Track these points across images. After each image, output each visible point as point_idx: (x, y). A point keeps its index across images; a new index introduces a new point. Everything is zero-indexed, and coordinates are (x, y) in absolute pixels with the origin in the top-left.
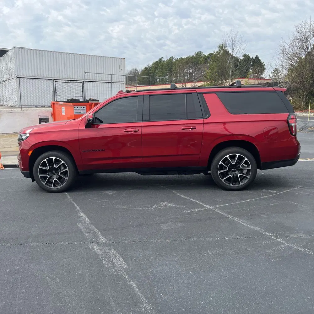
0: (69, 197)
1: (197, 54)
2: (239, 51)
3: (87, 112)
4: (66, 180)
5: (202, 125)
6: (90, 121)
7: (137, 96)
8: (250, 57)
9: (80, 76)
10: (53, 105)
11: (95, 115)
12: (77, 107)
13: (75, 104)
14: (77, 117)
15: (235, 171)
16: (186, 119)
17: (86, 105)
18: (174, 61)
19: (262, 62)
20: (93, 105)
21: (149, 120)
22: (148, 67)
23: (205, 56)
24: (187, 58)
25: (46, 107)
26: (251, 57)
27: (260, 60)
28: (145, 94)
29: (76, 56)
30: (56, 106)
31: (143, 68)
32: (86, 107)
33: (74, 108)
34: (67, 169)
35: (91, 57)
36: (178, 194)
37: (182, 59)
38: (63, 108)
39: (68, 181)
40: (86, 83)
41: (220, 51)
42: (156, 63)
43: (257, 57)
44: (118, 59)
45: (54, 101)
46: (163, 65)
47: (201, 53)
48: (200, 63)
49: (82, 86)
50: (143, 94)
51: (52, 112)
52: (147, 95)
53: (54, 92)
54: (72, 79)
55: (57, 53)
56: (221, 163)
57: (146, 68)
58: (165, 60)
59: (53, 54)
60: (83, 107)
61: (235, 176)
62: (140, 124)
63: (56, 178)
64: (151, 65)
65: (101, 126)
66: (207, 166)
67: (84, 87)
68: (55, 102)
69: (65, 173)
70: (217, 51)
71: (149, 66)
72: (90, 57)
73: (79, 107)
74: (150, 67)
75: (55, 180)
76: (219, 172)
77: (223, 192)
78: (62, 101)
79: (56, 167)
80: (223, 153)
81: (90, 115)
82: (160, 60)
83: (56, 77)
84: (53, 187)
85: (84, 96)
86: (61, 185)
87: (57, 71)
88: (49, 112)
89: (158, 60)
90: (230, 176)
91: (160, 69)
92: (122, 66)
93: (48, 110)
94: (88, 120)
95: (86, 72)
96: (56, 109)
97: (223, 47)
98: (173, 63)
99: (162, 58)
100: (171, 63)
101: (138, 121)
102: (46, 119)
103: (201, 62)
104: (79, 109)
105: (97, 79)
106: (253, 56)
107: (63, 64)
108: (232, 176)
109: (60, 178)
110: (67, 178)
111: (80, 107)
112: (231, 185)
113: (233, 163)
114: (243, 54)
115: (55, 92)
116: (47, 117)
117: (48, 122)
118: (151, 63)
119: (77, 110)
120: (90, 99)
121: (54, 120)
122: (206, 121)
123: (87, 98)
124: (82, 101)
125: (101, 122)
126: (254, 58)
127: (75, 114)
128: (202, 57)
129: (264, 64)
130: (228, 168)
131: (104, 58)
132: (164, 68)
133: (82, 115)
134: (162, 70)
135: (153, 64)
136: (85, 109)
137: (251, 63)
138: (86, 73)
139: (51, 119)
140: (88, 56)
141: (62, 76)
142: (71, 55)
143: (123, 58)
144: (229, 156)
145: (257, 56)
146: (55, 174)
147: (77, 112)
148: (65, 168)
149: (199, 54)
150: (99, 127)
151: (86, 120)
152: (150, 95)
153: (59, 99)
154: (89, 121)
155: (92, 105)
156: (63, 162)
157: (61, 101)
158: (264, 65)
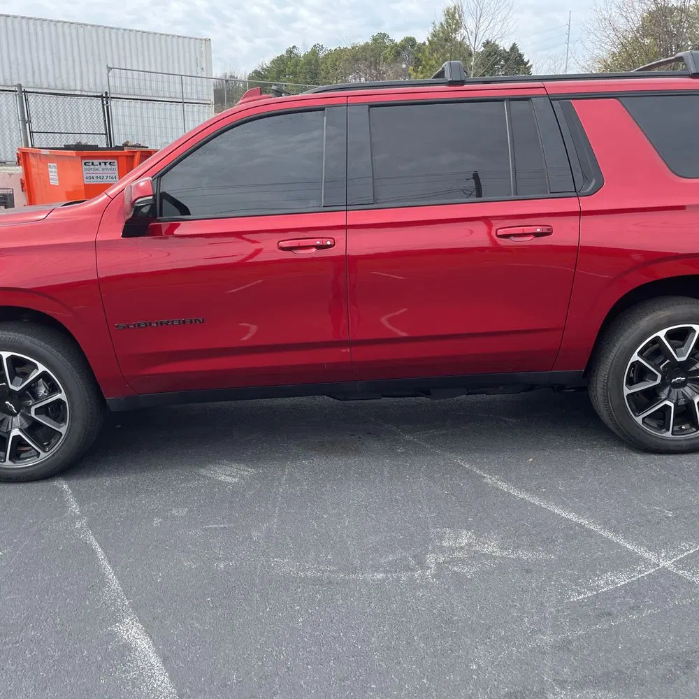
0: (74, 508)
1: (375, 40)
2: (491, 25)
3: (120, 179)
4: (61, 434)
5: (573, 220)
6: (145, 210)
7: (322, 109)
8: (498, 48)
9: (95, 84)
10: (23, 158)
11: (159, 186)
12: (91, 161)
13: (85, 153)
14: (93, 190)
15: (682, 384)
16: (513, 196)
17: (116, 157)
18: (322, 54)
19: (526, 60)
20: (137, 156)
21: (374, 203)
22: (263, 69)
23: (396, 45)
24: (353, 48)
25: (9, 165)
26: (501, 48)
27: (521, 56)
28: (350, 100)
29: (81, 30)
30: (33, 161)
31: (250, 71)
32: (116, 164)
33: (85, 167)
34: (62, 396)
35: (123, 35)
36: (489, 479)
37: (340, 52)
38: (52, 165)
39: (66, 440)
40: (113, 102)
41: (448, 22)
42: (280, 59)
43: (514, 48)
44: (192, 41)
45: (27, 145)
46: (296, 65)
47: (384, 36)
48: (384, 61)
49: (103, 105)
50: (344, 100)
51: (24, 178)
52: (363, 104)
53: (24, 122)
54: (76, 90)
55: (31, 22)
56: (635, 357)
57: (256, 72)
58: (301, 52)
59: (20, 23)
60: (110, 164)
61: (682, 402)
62: (339, 219)
63: (20, 430)
64: (268, 64)
65: (184, 229)
66: (583, 370)
67: (107, 107)
68: (30, 150)
69: (56, 410)
70: (441, 24)
71: (265, 66)
72: (120, 33)
73: (96, 162)
74: (266, 70)
75: (16, 438)
76: (627, 391)
77: (641, 459)
78: (52, 146)
79: (17, 389)
80: (645, 322)
81: (142, 184)
82: (290, 52)
83: (31, 84)
84: (8, 463)
85: (109, 134)
86: (43, 455)
87: (33, 68)
88: (12, 176)
89: (284, 53)
90: (667, 402)
91: (289, 75)
92: (204, 59)
93: (10, 172)
94: (133, 203)
95: (110, 66)
96: (34, 171)
97: (455, 13)
98: (320, 61)
99: (294, 47)
100: (317, 61)
101: (328, 208)
102: (5, 196)
103: (385, 59)
104: (96, 167)
105: (141, 92)
106: (505, 45)
107: (48, 52)
108: (672, 405)
109: (33, 428)
110: (63, 429)
111: (100, 164)
112: (668, 434)
113: (679, 359)
114: (484, 40)
115: (26, 121)
116: (9, 192)
117: (14, 207)
118: (267, 61)
119: (91, 171)
120: (126, 145)
121: (31, 201)
122: (588, 204)
123: (118, 142)
124: (105, 146)
125: (184, 210)
126: (508, 50)
127: (87, 182)
128: (386, 47)
129: (529, 65)
130: (660, 376)
131: (157, 37)
132: (300, 73)
133: (106, 187)
134: (295, 77)
135: (272, 62)
136: (116, 167)
137: (502, 63)
138: (111, 68)
139: (20, 198)
140: (113, 31)
141: (49, 81)
142: (70, 27)
143: (206, 40)
144: (668, 335)
145: (514, 44)
146: (15, 415)
147: (91, 176)
148: (53, 389)
149: (380, 39)
150: (177, 232)
151: (127, 203)
152: (371, 106)
153: (40, 141)
154: (138, 209)
155: (133, 157)
156: (42, 368)
157: (49, 146)
158: (531, 66)
